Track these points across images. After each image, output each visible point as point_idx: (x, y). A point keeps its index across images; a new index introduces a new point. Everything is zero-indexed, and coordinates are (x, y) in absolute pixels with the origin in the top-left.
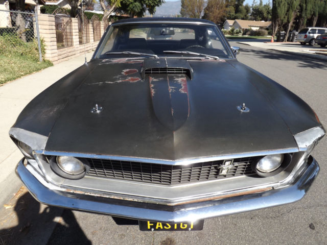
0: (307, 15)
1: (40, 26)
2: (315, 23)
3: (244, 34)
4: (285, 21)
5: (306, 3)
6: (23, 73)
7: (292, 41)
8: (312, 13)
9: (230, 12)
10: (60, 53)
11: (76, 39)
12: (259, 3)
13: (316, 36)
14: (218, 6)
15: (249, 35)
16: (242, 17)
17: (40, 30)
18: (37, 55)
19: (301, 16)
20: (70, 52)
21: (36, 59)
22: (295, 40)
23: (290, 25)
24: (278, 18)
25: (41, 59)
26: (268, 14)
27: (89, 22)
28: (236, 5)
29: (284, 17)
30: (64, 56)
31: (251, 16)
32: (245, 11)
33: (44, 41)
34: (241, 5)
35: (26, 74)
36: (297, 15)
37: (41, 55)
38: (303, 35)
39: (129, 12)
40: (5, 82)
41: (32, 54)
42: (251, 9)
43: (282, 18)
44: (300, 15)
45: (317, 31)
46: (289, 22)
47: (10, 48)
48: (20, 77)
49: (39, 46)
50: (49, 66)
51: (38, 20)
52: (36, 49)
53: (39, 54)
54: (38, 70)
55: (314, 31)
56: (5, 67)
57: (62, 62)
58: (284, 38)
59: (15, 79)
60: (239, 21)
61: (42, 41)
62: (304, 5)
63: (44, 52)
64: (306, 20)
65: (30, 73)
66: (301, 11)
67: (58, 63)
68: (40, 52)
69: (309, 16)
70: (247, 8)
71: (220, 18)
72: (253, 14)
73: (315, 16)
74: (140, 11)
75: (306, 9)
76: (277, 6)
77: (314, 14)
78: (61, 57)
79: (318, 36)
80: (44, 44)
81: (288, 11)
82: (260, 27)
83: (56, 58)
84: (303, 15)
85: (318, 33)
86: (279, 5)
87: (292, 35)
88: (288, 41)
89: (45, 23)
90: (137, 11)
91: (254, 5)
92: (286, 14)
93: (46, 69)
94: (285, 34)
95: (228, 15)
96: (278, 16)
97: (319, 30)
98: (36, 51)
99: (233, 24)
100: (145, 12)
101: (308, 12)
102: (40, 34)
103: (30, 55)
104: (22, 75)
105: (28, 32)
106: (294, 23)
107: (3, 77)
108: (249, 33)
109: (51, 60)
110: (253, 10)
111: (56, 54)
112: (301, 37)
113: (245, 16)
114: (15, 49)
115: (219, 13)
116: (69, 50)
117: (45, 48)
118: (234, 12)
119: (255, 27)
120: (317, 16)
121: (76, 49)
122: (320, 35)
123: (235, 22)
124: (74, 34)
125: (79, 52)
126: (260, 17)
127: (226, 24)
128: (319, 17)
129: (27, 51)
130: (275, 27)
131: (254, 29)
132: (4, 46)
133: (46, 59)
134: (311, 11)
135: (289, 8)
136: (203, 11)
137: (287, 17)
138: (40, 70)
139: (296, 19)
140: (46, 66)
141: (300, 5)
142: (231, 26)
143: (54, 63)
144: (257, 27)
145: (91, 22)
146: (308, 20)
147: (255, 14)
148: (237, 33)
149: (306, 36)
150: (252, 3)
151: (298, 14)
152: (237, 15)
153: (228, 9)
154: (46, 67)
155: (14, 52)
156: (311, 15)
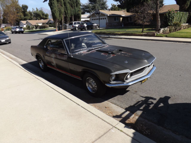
0: (69, 16)
2: (73, 19)
3: (36, 28)
4: (60, 20)
5: (67, 10)
7: (66, 29)
8: (71, 15)
9: (20, 16)
12: (35, 10)
13: (77, 25)
14: (12, 13)
15: (39, 28)
16: (29, 18)
19: (66, 16)
23: (63, 21)
24: (56, 18)
28: (23, 11)
32: (30, 15)
34: (27, 12)
38: (71, 26)
42: (33, 13)
43: (58, 18)
45: (77, 23)
46: (62, 20)
55: (75, 24)
58: (62, 28)
60: (30, 21)
62: (66, 11)
64: (69, 18)
66: (66, 14)
69: (70, 16)
70: (30, 13)
71: (15, 20)
72: (34, 16)
75: (68, 13)
76: (54, 12)
77: (72, 15)
79: (78, 26)
81: (60, 14)
82: (42, 23)
84: (67, 16)
86: (55, 12)
87: (65, 26)
88: (64, 29)
91: (34, 11)
92: (59, 16)
94: (62, 26)
95: (20, 18)
96: (56, 17)
99: (26, 23)
101: (69, 14)
106: (64, 20)
108: (39, 27)
110: (34, 13)
112: (70, 27)
113: (31, 17)
115: (14, 17)
118: (23, 15)
119: (40, 23)
123: (27, 22)
126: (39, 17)
127: (21, 24)
128: (74, 16)
130: (56, 23)
131: (40, 25)
134: (70, 14)
135: (60, 13)
136: (2, 16)
137: (60, 18)
139: (64, 18)
141: (64, 11)
142: (25, 24)
144: (41, 23)
146: (70, 18)
147: (36, 16)
148: (32, 28)
149: (73, 26)
150: (32, 10)
151: (65, 16)
152: (26, 17)
153: (19, 14)
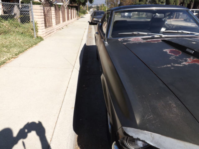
0: (187, 2)
1: (34, 13)
2: (192, 6)
6: (27, 47)
10: (47, 31)
11: (54, 21)
17: (34, 16)
18: (33, 33)
20: (51, 30)
21: (32, 36)
22: (180, 18)
25: (35, 36)
26: (159, 2)
27: (59, 10)
29: (173, 4)
30: (48, 33)
31: (149, 3)
33: (37, 24)
35: (29, 47)
36: (181, 2)
37: (35, 33)
39: (77, 3)
40: (18, 54)
41: (29, 33)
44: (183, 1)
45: (195, 12)
47: (14, 29)
48: (27, 50)
49: (34, 27)
50: (41, 41)
51: (33, 9)
52: (32, 29)
53: (34, 33)
54: (36, 44)
56: (15, 43)
57: (48, 37)
58: (173, 16)
59: (23, 51)
61: (36, 24)
63: (37, 31)
64: (187, 5)
65: (32, 46)
67: (46, 38)
68: (35, 31)
73: (192, 2)
74: (84, 2)
78: (47, 34)
80: (37, 25)
83: (45, 35)
84: (185, 2)
85: (196, 13)
87: (178, 15)
88: (176, 18)
89: (37, 11)
90: (82, 2)
92: (175, 1)
93: (40, 43)
95: (135, 3)
96: (169, 3)
97: (196, 11)
98: (32, 31)
100: (87, 2)
102: (35, 19)
103: (28, 33)
104: (28, 48)
105: (22, 17)
107: (16, 50)
109: (42, 36)
111: (44, 32)
113: (145, 3)
114: (17, 30)
115: (129, 2)
116: (51, 29)
117: (38, 28)
118: (138, 1)
120: (194, 2)
121: (55, 28)
122: (197, 14)
124: (52, 18)
125: (56, 29)
129: (25, 30)
132: (10, 28)
133: (38, 36)
136: (119, 1)
137: (175, 3)
138: (37, 43)
140: (39, 40)
143: (44, 38)
145: (61, 10)
147: (151, 2)
152: (140, 3)
154: (40, 42)
155: (16, 32)
156: (190, 1)
